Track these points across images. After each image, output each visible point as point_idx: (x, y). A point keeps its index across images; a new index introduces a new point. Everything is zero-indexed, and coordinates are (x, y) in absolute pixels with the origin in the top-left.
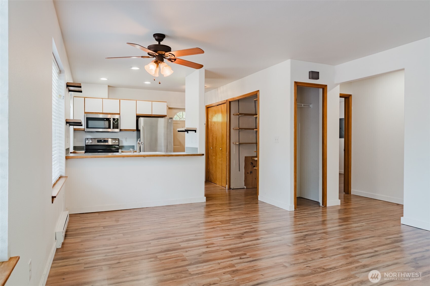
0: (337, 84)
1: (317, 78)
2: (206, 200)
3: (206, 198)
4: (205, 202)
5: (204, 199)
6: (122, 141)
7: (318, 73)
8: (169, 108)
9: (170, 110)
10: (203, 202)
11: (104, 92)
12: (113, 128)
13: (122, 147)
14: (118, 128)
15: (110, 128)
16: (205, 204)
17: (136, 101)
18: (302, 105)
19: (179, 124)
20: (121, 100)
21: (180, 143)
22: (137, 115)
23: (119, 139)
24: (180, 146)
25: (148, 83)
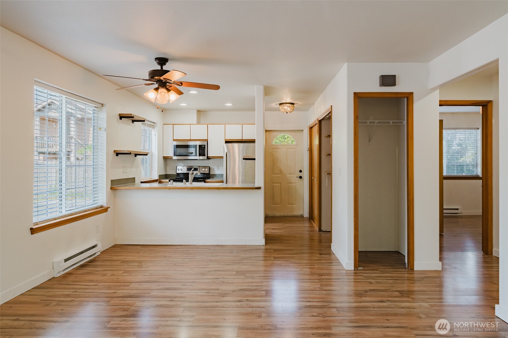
0: (434, 89)
1: (394, 84)
2: (266, 243)
3: (265, 240)
4: (264, 245)
5: (262, 242)
6: (214, 169)
7: (394, 77)
8: (266, 131)
9: (268, 133)
10: (262, 245)
11: (193, 118)
12: (200, 155)
13: (214, 176)
14: (205, 156)
15: (197, 156)
16: (264, 247)
17: (224, 125)
18: (390, 122)
19: (280, 148)
20: (208, 125)
21: (281, 171)
22: (226, 140)
23: (209, 167)
24: (280, 175)
25: (229, 105)
